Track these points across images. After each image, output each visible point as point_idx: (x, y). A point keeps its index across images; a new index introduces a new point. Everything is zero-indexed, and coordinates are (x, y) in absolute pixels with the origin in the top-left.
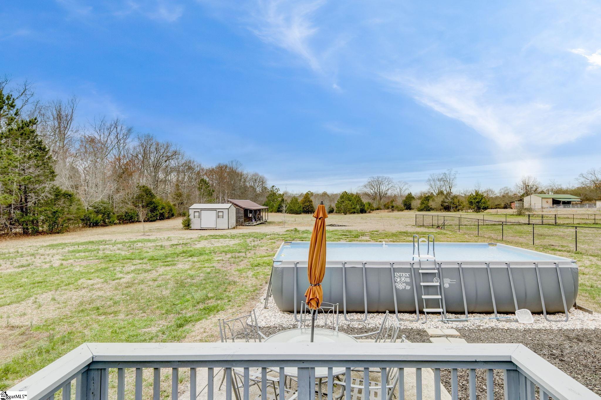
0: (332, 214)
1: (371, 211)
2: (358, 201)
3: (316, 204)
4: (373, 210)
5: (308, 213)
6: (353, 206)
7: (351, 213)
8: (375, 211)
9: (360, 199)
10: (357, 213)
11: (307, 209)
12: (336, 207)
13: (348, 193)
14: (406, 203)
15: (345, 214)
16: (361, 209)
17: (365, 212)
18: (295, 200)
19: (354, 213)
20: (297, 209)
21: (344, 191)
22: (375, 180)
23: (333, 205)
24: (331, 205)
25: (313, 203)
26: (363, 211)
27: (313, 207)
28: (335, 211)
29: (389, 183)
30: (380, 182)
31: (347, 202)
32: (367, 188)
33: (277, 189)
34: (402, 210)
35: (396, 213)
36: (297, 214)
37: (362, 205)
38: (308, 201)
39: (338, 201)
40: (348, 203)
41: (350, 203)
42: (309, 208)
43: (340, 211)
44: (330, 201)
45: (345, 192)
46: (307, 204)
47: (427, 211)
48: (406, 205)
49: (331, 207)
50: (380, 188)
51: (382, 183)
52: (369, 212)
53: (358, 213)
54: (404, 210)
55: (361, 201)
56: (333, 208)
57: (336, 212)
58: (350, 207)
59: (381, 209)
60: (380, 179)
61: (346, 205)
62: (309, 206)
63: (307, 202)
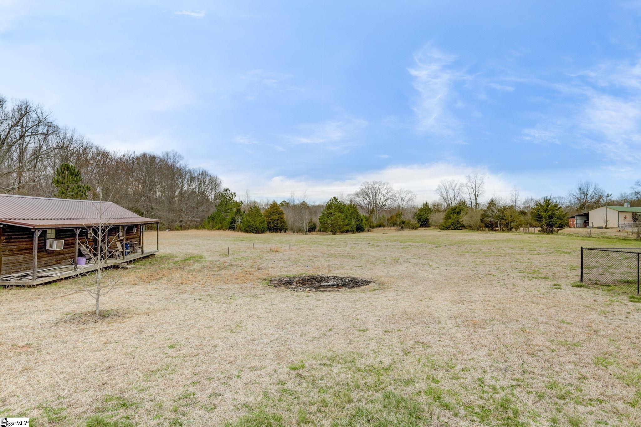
0: (314, 233)
1: (371, 229)
2: (352, 213)
3: (289, 217)
4: (373, 227)
5: (276, 232)
6: (347, 221)
7: (342, 232)
8: (376, 229)
9: (356, 211)
10: (351, 231)
11: (275, 226)
12: (321, 222)
13: (339, 200)
14: (420, 217)
15: (334, 233)
16: (357, 225)
17: (363, 231)
18: (254, 209)
19: (347, 231)
20: (258, 225)
21: (333, 197)
22: (370, 186)
23: (316, 220)
24: (311, 219)
25: (285, 216)
26: (359, 229)
27: (284, 222)
28: (317, 229)
29: (389, 191)
30: (377, 189)
31: (337, 214)
32: (359, 197)
33: (231, 194)
34: (415, 228)
35: (407, 233)
36: (258, 232)
37: (359, 219)
38: (277, 212)
39: (323, 213)
40: (339, 216)
41: (342, 216)
42: (277, 224)
43: (326, 228)
44: (311, 214)
45: (335, 198)
46: (276, 217)
47: (455, 229)
48: (420, 220)
49: (311, 222)
50: (377, 197)
51: (378, 191)
52: (369, 231)
53: (353, 232)
54: (418, 227)
55: (357, 213)
56: (314, 224)
57: (320, 231)
58: (342, 223)
59: (384, 226)
60: (377, 186)
61: (336, 218)
62: (278, 220)
63: (275, 213)
